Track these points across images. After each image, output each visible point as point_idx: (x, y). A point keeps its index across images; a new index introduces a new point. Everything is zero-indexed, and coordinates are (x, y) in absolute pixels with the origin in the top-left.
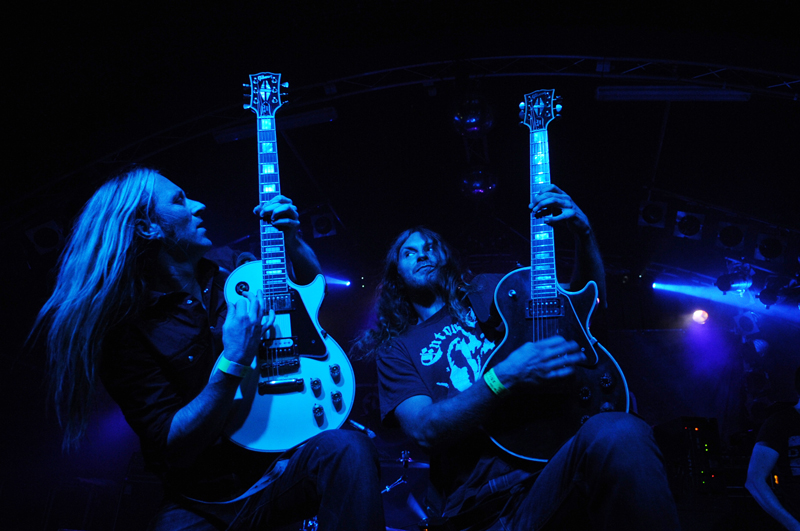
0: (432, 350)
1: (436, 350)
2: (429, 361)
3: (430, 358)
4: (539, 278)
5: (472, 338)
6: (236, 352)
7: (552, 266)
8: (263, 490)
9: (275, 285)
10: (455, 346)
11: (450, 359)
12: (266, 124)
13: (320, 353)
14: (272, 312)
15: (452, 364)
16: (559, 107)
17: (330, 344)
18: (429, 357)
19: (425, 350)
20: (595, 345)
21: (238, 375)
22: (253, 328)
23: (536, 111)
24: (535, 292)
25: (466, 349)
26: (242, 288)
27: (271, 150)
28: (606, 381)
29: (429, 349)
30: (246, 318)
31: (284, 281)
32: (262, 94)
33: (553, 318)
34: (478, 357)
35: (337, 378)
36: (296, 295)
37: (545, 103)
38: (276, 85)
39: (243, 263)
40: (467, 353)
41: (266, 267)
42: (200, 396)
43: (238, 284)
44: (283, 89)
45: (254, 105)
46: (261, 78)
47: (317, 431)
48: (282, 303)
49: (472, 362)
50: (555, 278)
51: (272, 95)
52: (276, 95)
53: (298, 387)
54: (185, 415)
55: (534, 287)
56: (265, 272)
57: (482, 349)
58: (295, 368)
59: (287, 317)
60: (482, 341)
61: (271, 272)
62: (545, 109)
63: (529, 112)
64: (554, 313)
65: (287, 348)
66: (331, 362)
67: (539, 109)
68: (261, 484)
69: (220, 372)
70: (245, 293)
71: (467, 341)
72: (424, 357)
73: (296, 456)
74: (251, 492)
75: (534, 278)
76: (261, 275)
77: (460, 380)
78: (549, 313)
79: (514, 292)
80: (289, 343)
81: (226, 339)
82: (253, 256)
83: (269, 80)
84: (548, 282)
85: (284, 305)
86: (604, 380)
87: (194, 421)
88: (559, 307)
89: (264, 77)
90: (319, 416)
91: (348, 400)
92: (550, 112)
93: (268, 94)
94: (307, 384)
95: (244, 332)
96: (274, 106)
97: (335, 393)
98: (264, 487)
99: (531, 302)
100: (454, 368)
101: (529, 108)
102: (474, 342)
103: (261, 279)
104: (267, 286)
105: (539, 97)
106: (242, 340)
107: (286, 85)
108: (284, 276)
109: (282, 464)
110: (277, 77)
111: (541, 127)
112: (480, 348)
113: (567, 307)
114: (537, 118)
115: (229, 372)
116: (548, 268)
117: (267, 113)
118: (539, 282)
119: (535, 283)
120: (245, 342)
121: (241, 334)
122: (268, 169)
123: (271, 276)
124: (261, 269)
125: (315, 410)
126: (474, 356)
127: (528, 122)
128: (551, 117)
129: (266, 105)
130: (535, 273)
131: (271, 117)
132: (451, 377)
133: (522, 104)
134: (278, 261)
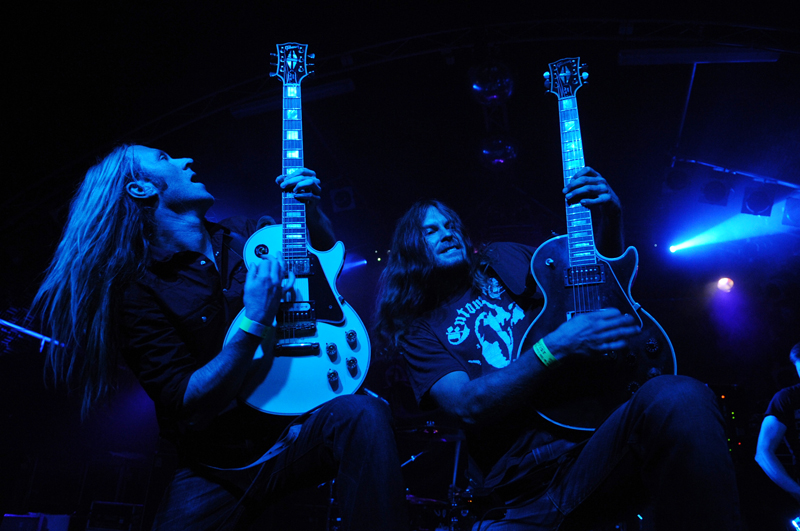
0: (458, 329)
1: (462, 328)
2: (457, 340)
3: (458, 336)
4: (577, 246)
5: (499, 310)
6: (258, 312)
7: (589, 233)
8: (277, 456)
9: (295, 249)
10: (482, 321)
11: (478, 335)
12: (292, 91)
13: (337, 319)
14: (291, 275)
15: (481, 340)
16: (585, 75)
17: (347, 310)
18: (456, 335)
19: (450, 329)
20: (639, 310)
21: (259, 335)
22: (275, 289)
23: (563, 79)
24: (573, 259)
25: (494, 323)
26: (262, 251)
27: (295, 118)
28: (652, 346)
29: (454, 327)
30: (269, 279)
31: (304, 245)
32: (289, 63)
33: (594, 285)
34: (509, 329)
35: (353, 344)
36: (315, 260)
37: (571, 70)
38: (303, 55)
39: (263, 226)
40: (496, 327)
41: (287, 231)
42: (219, 356)
43: (258, 247)
44: (309, 60)
45: (280, 73)
46: (288, 48)
47: (331, 395)
48: (301, 267)
49: (503, 335)
50: (594, 245)
51: (298, 64)
52: (302, 64)
53: (314, 351)
54: (202, 377)
55: (572, 255)
56: (285, 236)
57: (512, 320)
58: (312, 332)
59: (305, 281)
60: (511, 312)
61: (290, 237)
62: (572, 77)
63: (555, 81)
64: (594, 280)
65: (304, 312)
66: (347, 328)
67: (565, 77)
68: (275, 450)
69: (241, 331)
70: (264, 256)
71: (495, 313)
72: (451, 337)
73: (310, 422)
74: (265, 458)
75: (572, 245)
76: (281, 238)
77: (493, 355)
78: (589, 280)
79: (552, 261)
80: (306, 307)
81: (247, 299)
82: (273, 221)
83: (296, 51)
84: (586, 248)
85: (303, 269)
86: (650, 345)
87: (212, 380)
88: (599, 273)
89: (290, 47)
90: (334, 381)
91: (363, 366)
92: (577, 79)
93: (295, 64)
94: (323, 348)
95: (266, 292)
96: (300, 75)
97: (349, 359)
98: (277, 453)
99: (569, 270)
100: (485, 344)
101: (555, 76)
102: (502, 315)
103: (281, 243)
104: (286, 250)
105: (564, 66)
106: (263, 301)
107: (313, 56)
108: (304, 240)
109: (296, 430)
110: (304, 48)
111: (569, 94)
112: (510, 320)
113: (608, 273)
114: (564, 85)
115: (251, 332)
116: (585, 235)
117: (293, 81)
118: (577, 249)
119: (573, 250)
120: (267, 302)
121: (263, 294)
122: (293, 135)
123: (290, 240)
124: (281, 233)
125: (329, 375)
126: (504, 328)
127: (555, 90)
128: (579, 84)
129: (293, 73)
130: (572, 240)
131: (296, 85)
132: (483, 353)
133: (546, 74)
134: (299, 226)
